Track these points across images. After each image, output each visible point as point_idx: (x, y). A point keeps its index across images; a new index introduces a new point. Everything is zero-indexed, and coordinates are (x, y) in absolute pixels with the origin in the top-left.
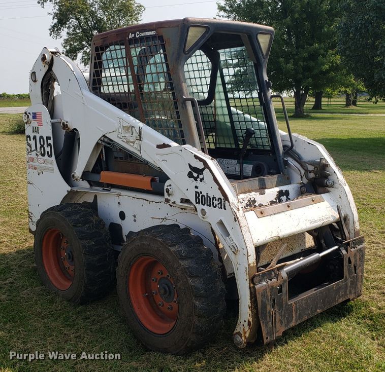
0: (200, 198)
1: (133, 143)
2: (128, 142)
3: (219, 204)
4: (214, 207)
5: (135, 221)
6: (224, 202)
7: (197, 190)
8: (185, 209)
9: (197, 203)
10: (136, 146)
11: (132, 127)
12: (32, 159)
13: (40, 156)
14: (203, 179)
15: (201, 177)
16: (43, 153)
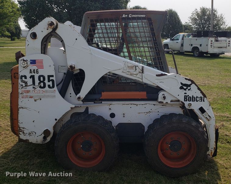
0: (188, 98)
1: (136, 74)
2: (131, 75)
3: (200, 100)
4: (196, 101)
5: (124, 117)
6: (204, 98)
7: (185, 95)
8: (165, 105)
9: (185, 101)
10: (138, 76)
11: (136, 66)
13: (38, 89)
14: (190, 89)
15: (189, 88)
16: (42, 86)
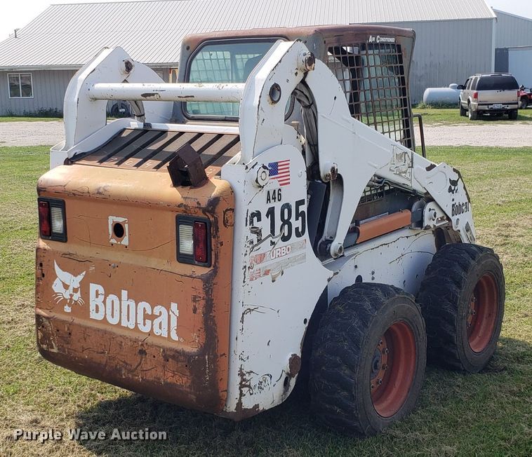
0: (455, 209)
1: (405, 172)
2: (400, 174)
3: (465, 208)
4: (462, 213)
5: (372, 278)
6: (468, 204)
7: (453, 203)
9: (452, 216)
10: (408, 175)
11: (405, 153)
12: (262, 258)
13: (280, 243)
14: (457, 189)
16: (286, 235)
